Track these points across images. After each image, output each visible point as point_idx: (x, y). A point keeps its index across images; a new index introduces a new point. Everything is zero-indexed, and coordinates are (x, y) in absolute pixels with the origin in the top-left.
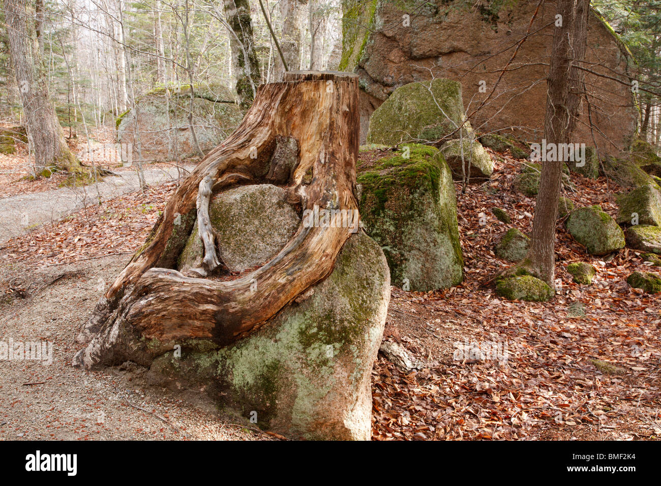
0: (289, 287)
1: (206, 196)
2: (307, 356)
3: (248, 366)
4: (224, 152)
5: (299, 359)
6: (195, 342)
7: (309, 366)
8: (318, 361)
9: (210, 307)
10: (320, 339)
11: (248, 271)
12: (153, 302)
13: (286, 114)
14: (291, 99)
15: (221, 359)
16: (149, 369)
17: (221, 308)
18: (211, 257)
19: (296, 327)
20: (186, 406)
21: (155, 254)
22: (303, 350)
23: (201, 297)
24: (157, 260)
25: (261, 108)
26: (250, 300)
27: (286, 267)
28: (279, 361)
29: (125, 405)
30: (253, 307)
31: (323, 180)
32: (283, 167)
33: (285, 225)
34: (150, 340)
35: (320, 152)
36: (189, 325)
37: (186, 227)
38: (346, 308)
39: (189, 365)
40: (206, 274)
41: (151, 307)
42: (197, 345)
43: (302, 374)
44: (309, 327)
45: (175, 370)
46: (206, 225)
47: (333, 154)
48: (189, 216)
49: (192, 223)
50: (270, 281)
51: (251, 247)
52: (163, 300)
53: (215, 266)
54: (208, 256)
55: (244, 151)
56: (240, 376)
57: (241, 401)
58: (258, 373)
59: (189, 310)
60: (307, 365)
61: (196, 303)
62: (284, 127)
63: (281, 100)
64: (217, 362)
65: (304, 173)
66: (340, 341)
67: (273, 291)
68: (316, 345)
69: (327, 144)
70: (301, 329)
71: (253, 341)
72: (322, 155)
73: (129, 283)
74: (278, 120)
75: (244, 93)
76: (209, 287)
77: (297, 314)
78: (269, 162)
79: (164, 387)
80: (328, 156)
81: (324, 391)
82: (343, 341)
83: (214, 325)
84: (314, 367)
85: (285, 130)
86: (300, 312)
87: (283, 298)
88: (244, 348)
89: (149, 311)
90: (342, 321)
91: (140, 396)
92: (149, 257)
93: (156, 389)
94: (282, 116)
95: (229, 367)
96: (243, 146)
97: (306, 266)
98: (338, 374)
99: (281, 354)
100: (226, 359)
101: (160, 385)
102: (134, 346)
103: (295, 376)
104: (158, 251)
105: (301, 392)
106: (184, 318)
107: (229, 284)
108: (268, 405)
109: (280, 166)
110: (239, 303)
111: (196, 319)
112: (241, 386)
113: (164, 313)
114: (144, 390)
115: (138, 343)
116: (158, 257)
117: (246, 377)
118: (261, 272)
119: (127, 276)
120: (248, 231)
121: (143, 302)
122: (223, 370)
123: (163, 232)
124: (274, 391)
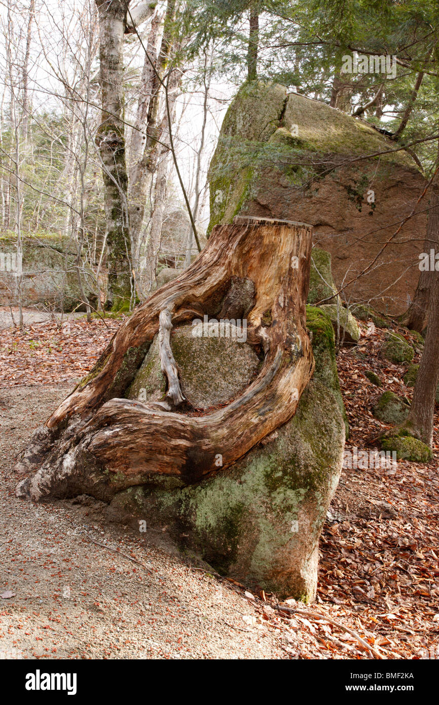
0: (261, 427)
1: (168, 329)
2: (272, 500)
3: (211, 507)
4: (181, 288)
5: (264, 503)
6: (162, 478)
7: (274, 511)
8: (282, 507)
9: (183, 443)
10: (285, 484)
11: (212, 409)
12: (120, 433)
13: (244, 256)
14: (250, 241)
15: (184, 498)
16: (109, 504)
17: (194, 445)
18: (176, 391)
19: (261, 469)
20: (149, 546)
21: (102, 385)
22: (268, 494)
23: (174, 432)
24: (104, 392)
25: (217, 248)
26: (224, 438)
27: (257, 407)
28: (243, 504)
29: (86, 542)
30: (226, 446)
31: (283, 324)
32: (237, 308)
33: (245, 365)
34: (114, 473)
35: (278, 296)
36: (158, 460)
37: (136, 360)
38: (309, 454)
39: (153, 503)
40: (170, 408)
41: (118, 438)
42: (163, 481)
43: (266, 519)
44: (274, 470)
45: (138, 507)
46: (170, 358)
47: (291, 299)
48: (141, 350)
49: (142, 356)
50: (243, 420)
51: (213, 385)
52: (130, 432)
53: (181, 400)
54: (172, 390)
55: (200, 289)
56: (203, 517)
57: (202, 543)
58: (221, 515)
59: (159, 444)
60: (272, 510)
61: (169, 438)
62: (241, 268)
63: (240, 241)
64: (180, 500)
65: (261, 315)
66: (305, 487)
67: (246, 431)
68: (281, 489)
69: (286, 288)
70: (267, 472)
71: (217, 481)
72: (281, 299)
73: (74, 413)
74: (235, 261)
75: (114, 245)
76: (182, 422)
77: (262, 456)
78: (221, 302)
79: (125, 525)
80: (287, 301)
81: (286, 538)
82: (308, 487)
83: (185, 461)
84: (278, 513)
85: (241, 272)
86: (265, 454)
87: (254, 438)
88: (209, 488)
89: (115, 442)
90: (306, 466)
91: (99, 532)
92: (97, 388)
93: (116, 525)
94: (239, 257)
95: (192, 507)
96: (198, 283)
97: (277, 407)
98: (301, 521)
99: (246, 497)
100: (190, 498)
101: (121, 522)
102: (94, 478)
103: (259, 520)
104: (106, 383)
105: (263, 538)
106: (152, 452)
107: (200, 420)
108: (229, 549)
109: (235, 306)
110: (213, 440)
111: (167, 454)
112: (203, 528)
113: (133, 445)
114: (103, 526)
115: (100, 475)
116: (106, 389)
117: (209, 519)
118: (231, 410)
119: (71, 406)
120: (210, 368)
121: (108, 433)
122: (187, 510)
123: (113, 363)
124: (236, 535)
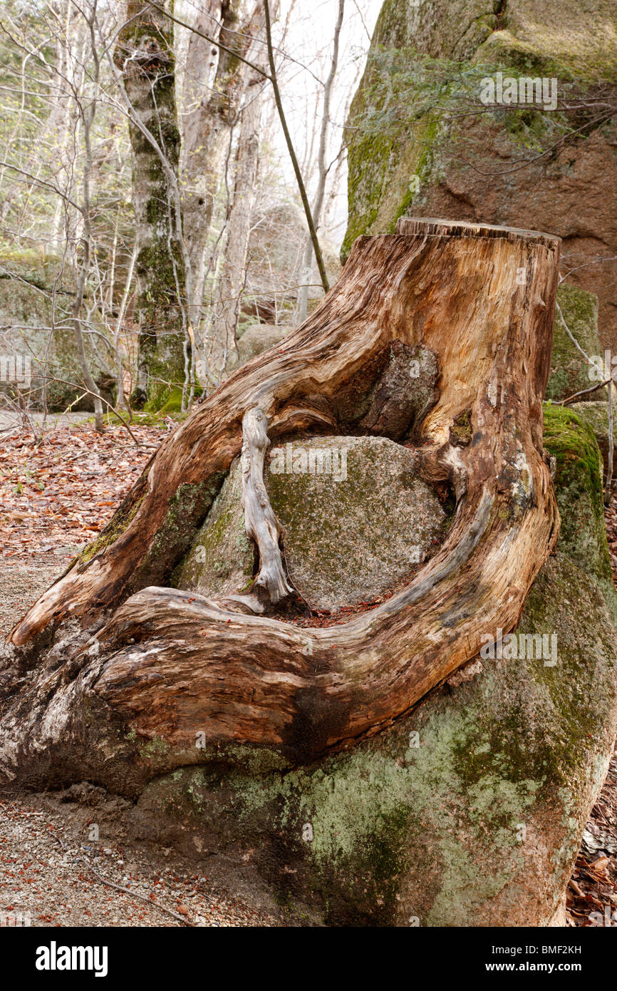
0: (447, 651)
1: (260, 449)
2: (468, 803)
3: (343, 813)
4: (287, 365)
5: (451, 807)
6: (243, 751)
7: (473, 824)
8: (490, 816)
9: (288, 679)
10: (496, 769)
11: (347, 612)
12: (160, 658)
13: (417, 300)
14: (431, 270)
15: (289, 794)
16: (135, 803)
17: (309, 684)
18: (276, 574)
19: (447, 738)
20: (215, 892)
21: (125, 560)
22: (460, 790)
23: (269, 657)
24: (129, 574)
25: (362, 283)
26: (370, 671)
27: (440, 610)
28: (409, 808)
29: (86, 880)
30: (374, 688)
31: (495, 440)
32: (401, 407)
33: (416, 523)
34: (147, 739)
35: (487, 383)
36: (236, 714)
37: (195, 510)
38: (547, 708)
39: (224, 801)
40: (262, 609)
41: (157, 668)
42: (247, 758)
43: (457, 841)
44: (474, 740)
45: (195, 809)
46: (263, 507)
47: (512, 389)
48: (205, 489)
49: (207, 503)
50: (410, 635)
51: (351, 562)
52: (182, 656)
53: (284, 593)
54: (268, 571)
55: (326, 367)
56: (327, 834)
57: (324, 888)
58: (363, 830)
59: (239, 681)
60: (469, 823)
61: (259, 668)
62: (410, 325)
63: (409, 270)
64: (280, 798)
65: (450, 423)
66: (538, 776)
67: (417, 657)
68: (488, 780)
69: (503, 367)
70: (458, 744)
71: (357, 760)
72: (492, 390)
73: (68, 615)
74: (398, 311)
75: (151, 275)
76: (286, 637)
77: (448, 711)
78: (368, 394)
79: (168, 847)
80: (503, 393)
81: (497, 883)
82: (545, 778)
83: (291, 717)
84: (481, 829)
85: (411, 333)
86: (454, 706)
87: (433, 673)
88: (339, 773)
89: (150, 676)
90: (540, 734)
91: (114, 861)
92: (115, 565)
93: (150, 847)
94: (406, 303)
95: (304, 812)
96: (323, 356)
97: (480, 610)
98: (530, 847)
99: (414, 794)
100: (299, 794)
101: (159, 841)
102: (107, 750)
103: (442, 843)
104: (134, 555)
105: (450, 881)
106: (225, 697)
107: (323, 633)
108: (380, 902)
109: (396, 404)
110: (348, 675)
111: (254, 702)
112: (326, 857)
113: (185, 683)
114: (121, 848)
115: (118, 743)
116: (132, 568)
117: (339, 838)
118: (387, 615)
119: (62, 601)
120: (344, 528)
121: (136, 657)
122: (293, 817)
123: (147, 516)
124: (394, 873)
